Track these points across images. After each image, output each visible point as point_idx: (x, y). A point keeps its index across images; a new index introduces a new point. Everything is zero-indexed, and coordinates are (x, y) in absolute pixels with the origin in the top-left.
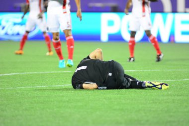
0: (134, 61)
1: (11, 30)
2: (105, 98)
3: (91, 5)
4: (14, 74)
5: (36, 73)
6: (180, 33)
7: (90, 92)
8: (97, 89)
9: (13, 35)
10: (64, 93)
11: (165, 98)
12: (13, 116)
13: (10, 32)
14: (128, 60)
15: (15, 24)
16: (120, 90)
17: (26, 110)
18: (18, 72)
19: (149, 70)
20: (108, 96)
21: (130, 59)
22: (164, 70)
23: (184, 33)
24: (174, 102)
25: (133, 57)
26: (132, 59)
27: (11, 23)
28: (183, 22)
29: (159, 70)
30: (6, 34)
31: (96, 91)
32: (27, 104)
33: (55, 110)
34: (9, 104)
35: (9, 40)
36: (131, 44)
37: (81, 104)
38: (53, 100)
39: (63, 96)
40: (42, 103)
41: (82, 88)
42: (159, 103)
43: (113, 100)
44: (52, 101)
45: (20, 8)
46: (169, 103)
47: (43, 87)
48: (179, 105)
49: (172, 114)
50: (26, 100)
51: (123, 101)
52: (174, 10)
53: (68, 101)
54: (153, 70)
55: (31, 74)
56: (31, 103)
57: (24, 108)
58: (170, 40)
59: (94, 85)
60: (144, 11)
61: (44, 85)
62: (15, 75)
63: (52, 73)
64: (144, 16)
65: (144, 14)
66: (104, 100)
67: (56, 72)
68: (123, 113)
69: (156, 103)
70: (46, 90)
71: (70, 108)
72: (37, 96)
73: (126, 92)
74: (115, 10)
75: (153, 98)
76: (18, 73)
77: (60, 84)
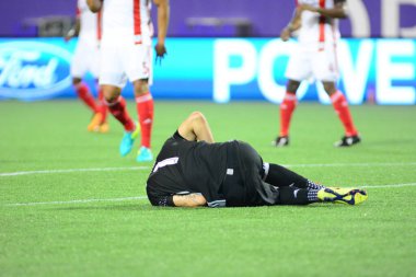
0: (287, 143)
1: (17, 76)
2: (223, 227)
3: (193, 21)
4: (22, 173)
5: (70, 170)
6: (390, 83)
7: (189, 213)
8: (206, 205)
9: (20, 87)
10: (133, 215)
11: (355, 226)
12: (20, 266)
13: (14, 82)
14: (274, 143)
15: (25, 64)
16: (256, 209)
17: (49, 252)
18: (30, 169)
19: (321, 165)
20: (230, 222)
21: (278, 140)
22: (354, 165)
23: (396, 83)
24: (373, 236)
25: (286, 137)
26: (283, 141)
27: (15, 62)
28: (396, 59)
29: (342, 165)
30: (6, 85)
31: (204, 210)
32: (51, 240)
33: (113, 252)
34: (10, 240)
35: (13, 100)
36: (285, 107)
37: (170, 239)
38: (107, 230)
39: (129, 222)
40: (83, 237)
41: (171, 204)
42: (342, 237)
43: (240, 230)
44: (105, 234)
45: (37, 28)
46: (363, 236)
47: (87, 202)
48: (386, 241)
49: (369, 261)
50: (49, 231)
51: (263, 234)
52: (376, 33)
53: (140, 234)
54: (328, 165)
55: (60, 174)
56: (61, 237)
57: (44, 248)
58: (365, 99)
59: (199, 198)
60: (322, 39)
61: (89, 197)
62: (25, 176)
63: (106, 173)
64: (321, 50)
65: (321, 45)
66: (221, 231)
67: (115, 169)
68: (262, 260)
69: (335, 236)
70: (93, 208)
71: (145, 247)
72: (72, 223)
73: (269, 213)
74: (245, 32)
75: (328, 225)
76: (32, 172)
77: (124, 196)
